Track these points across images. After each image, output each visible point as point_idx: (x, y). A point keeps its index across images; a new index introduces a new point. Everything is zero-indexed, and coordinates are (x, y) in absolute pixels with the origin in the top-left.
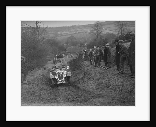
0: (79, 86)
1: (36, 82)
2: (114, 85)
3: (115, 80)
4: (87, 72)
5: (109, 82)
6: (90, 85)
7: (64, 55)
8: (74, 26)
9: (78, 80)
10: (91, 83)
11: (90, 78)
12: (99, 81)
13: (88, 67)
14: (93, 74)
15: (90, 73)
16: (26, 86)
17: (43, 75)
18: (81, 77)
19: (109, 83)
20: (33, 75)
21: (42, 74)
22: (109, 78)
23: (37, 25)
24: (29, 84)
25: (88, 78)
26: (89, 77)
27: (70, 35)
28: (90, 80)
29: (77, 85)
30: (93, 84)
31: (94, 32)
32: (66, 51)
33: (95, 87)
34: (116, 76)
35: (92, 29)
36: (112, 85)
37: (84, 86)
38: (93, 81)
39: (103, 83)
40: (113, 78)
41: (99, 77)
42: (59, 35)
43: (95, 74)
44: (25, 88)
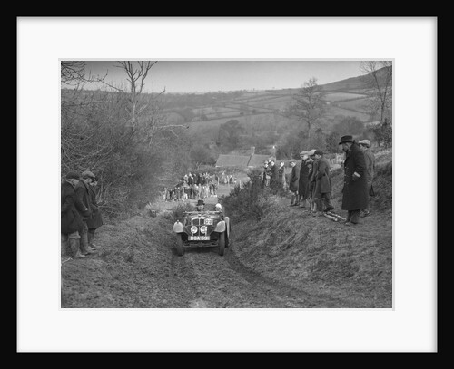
0: (257, 269)
1: (127, 251)
2: (370, 270)
3: (371, 254)
4: (281, 228)
5: (352, 261)
6: (293, 266)
7: (207, 176)
8: (241, 91)
9: (252, 252)
10: (292, 262)
11: (289, 246)
12: (319, 257)
13: (282, 214)
14: (300, 235)
15: (289, 232)
16: (94, 261)
17: (145, 232)
18: (261, 242)
19: (353, 265)
20: (116, 230)
21: (142, 228)
22: (350, 247)
23: (133, 85)
24: (104, 255)
25: (284, 246)
26: (286, 242)
27: (227, 117)
28: (290, 251)
29: (248, 265)
30: (299, 265)
31: (301, 111)
32: (214, 163)
33: (306, 274)
34: (373, 243)
35: (294, 103)
36: (361, 270)
37: (273, 271)
38: (300, 254)
39: (331, 262)
40: (365, 249)
41: (317, 245)
42: (197, 118)
43: (306, 235)
44: (91, 267)
